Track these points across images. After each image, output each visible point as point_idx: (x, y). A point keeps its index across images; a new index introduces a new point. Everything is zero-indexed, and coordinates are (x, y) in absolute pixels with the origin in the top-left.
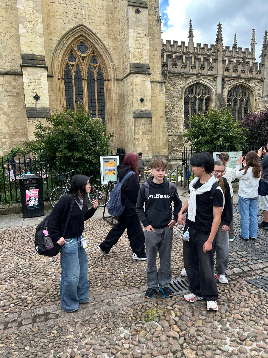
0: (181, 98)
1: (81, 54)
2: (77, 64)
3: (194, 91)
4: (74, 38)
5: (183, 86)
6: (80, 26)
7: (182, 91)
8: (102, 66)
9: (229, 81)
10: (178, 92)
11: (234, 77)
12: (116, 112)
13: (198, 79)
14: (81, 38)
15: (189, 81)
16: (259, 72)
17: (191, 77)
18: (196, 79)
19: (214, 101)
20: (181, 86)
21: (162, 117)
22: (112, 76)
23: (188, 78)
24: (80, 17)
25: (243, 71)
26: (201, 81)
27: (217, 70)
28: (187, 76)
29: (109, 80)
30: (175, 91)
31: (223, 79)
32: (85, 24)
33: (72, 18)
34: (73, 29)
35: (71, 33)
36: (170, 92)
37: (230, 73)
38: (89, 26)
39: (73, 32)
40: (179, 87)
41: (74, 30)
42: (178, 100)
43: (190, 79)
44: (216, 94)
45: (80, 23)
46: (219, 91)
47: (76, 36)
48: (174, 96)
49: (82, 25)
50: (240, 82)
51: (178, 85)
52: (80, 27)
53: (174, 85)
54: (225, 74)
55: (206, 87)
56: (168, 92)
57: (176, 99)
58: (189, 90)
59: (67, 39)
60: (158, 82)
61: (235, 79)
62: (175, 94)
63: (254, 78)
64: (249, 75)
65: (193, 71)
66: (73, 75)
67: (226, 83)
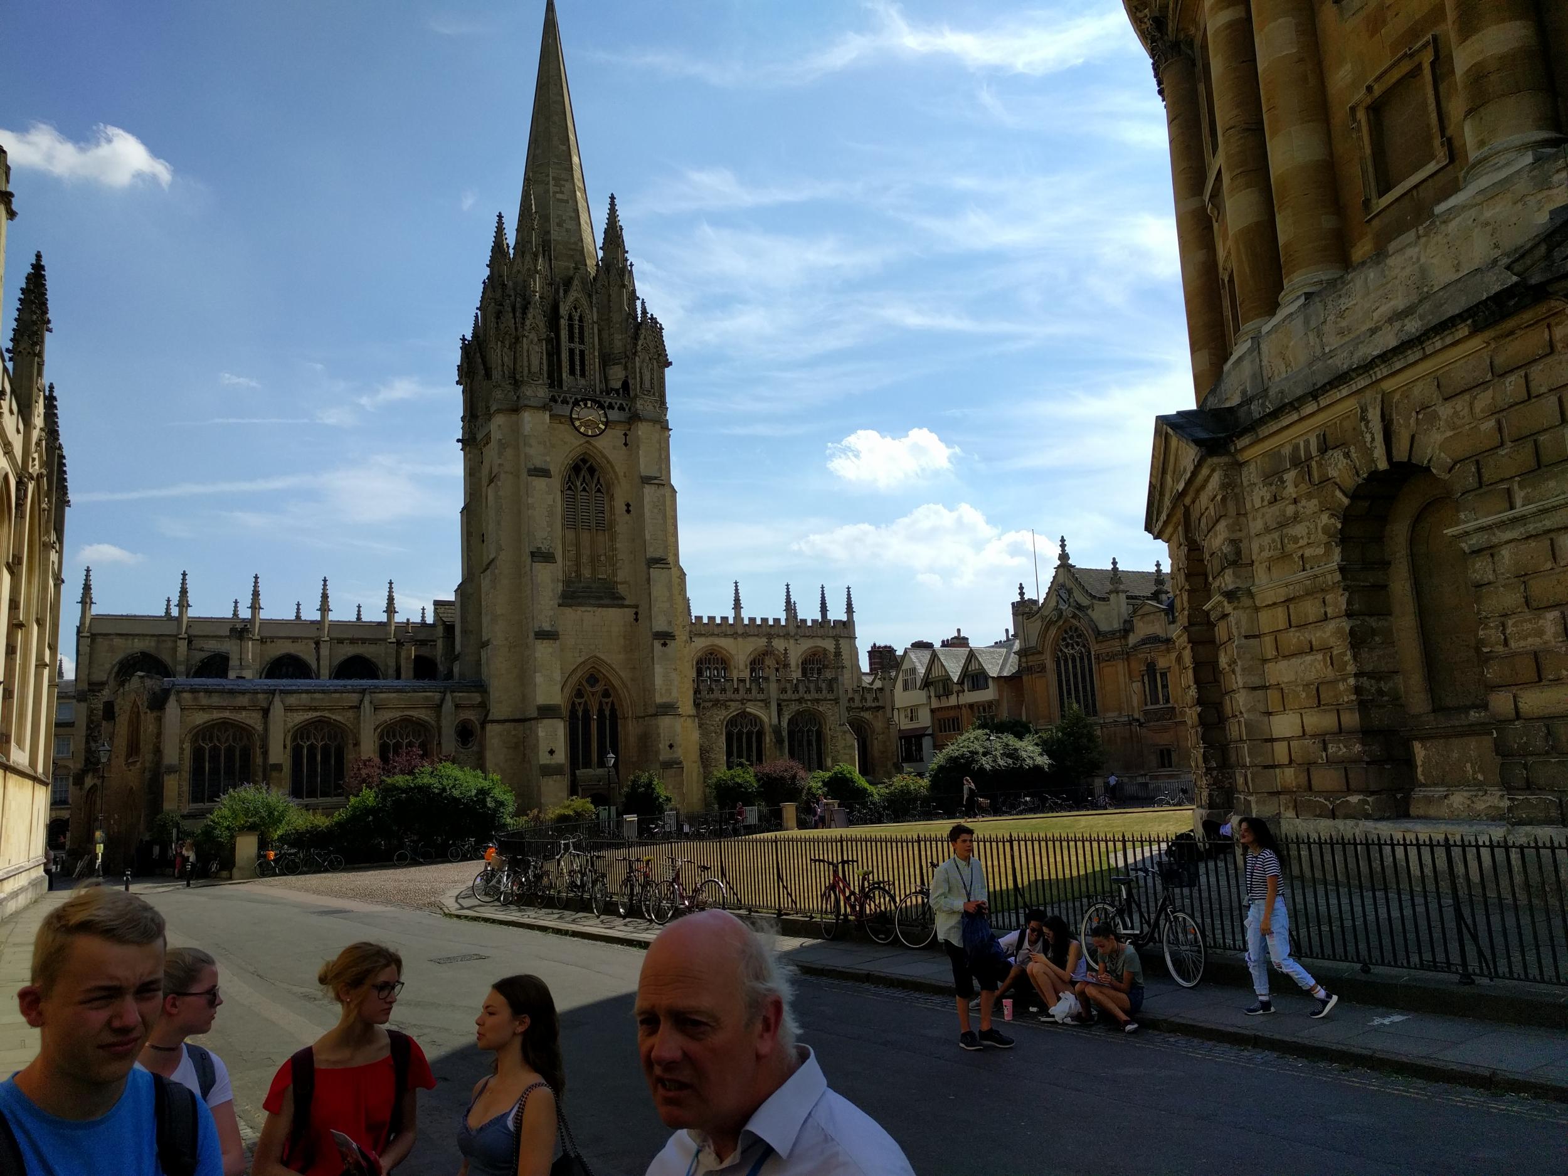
0: (722, 734)
1: (590, 689)
2: (586, 702)
3: (738, 723)
4: (584, 671)
5: (723, 717)
6: (592, 657)
7: (722, 723)
8: (615, 701)
9: (788, 706)
10: (716, 726)
11: (795, 700)
12: (635, 759)
13: (743, 707)
14: (592, 671)
15: (731, 710)
16: (831, 690)
17: (733, 704)
18: (740, 706)
19: (767, 734)
20: (719, 717)
21: (695, 762)
22: (630, 713)
23: (729, 706)
24: (592, 647)
25: (808, 691)
26: (748, 710)
27: (769, 693)
28: (728, 703)
29: (625, 718)
30: (713, 725)
31: (779, 705)
32: (598, 655)
33: (583, 650)
34: (583, 662)
35: (581, 666)
37: (789, 695)
38: (603, 657)
39: (584, 665)
40: (717, 719)
41: (585, 663)
42: (716, 737)
43: (732, 707)
44: (770, 725)
45: (592, 654)
46: (775, 721)
47: (586, 669)
48: (711, 732)
49: (595, 657)
50: (804, 706)
51: (715, 716)
52: (592, 659)
53: (711, 717)
54: (781, 697)
55: (756, 717)
56: (703, 727)
57: (714, 735)
58: (732, 722)
59: (576, 674)
60: (689, 716)
61: (797, 703)
62: (713, 728)
63: (825, 700)
64: (816, 696)
65: (736, 696)
66: (580, 714)
67: (784, 710)
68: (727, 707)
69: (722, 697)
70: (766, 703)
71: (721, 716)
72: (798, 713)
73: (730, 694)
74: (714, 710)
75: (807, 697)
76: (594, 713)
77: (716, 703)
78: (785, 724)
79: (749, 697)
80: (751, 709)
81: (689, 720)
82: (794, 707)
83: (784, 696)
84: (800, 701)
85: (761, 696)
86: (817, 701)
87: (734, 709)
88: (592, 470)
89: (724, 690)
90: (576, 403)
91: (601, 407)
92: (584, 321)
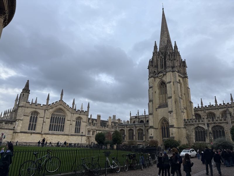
0: (193, 131)
2: (164, 125)
3: (198, 129)
4: (163, 120)
7: (193, 129)
11: (213, 123)
13: (198, 125)
16: (225, 120)
19: (205, 132)
27: (204, 122)
31: (208, 124)
33: (162, 116)
34: (162, 118)
36: (189, 130)
37: (211, 122)
46: (207, 128)
49: (164, 117)
55: (202, 127)
59: (161, 120)
63: (223, 123)
64: (220, 122)
65: (196, 123)
66: (163, 127)
67: (210, 125)
68: (194, 126)
69: (192, 123)
70: (204, 124)
71: (192, 127)
72: (214, 127)
73: (194, 123)
74: (191, 126)
75: (217, 122)
76: (166, 127)
77: (191, 125)
78: (210, 129)
79: (199, 123)
80: (200, 125)
81: (183, 129)
82: (213, 125)
83: (209, 122)
84: (215, 123)
85: (202, 123)
86: (221, 123)
87: (196, 126)
88: (164, 83)
89: (193, 122)
90: (158, 74)
91: (162, 72)
92: (162, 59)
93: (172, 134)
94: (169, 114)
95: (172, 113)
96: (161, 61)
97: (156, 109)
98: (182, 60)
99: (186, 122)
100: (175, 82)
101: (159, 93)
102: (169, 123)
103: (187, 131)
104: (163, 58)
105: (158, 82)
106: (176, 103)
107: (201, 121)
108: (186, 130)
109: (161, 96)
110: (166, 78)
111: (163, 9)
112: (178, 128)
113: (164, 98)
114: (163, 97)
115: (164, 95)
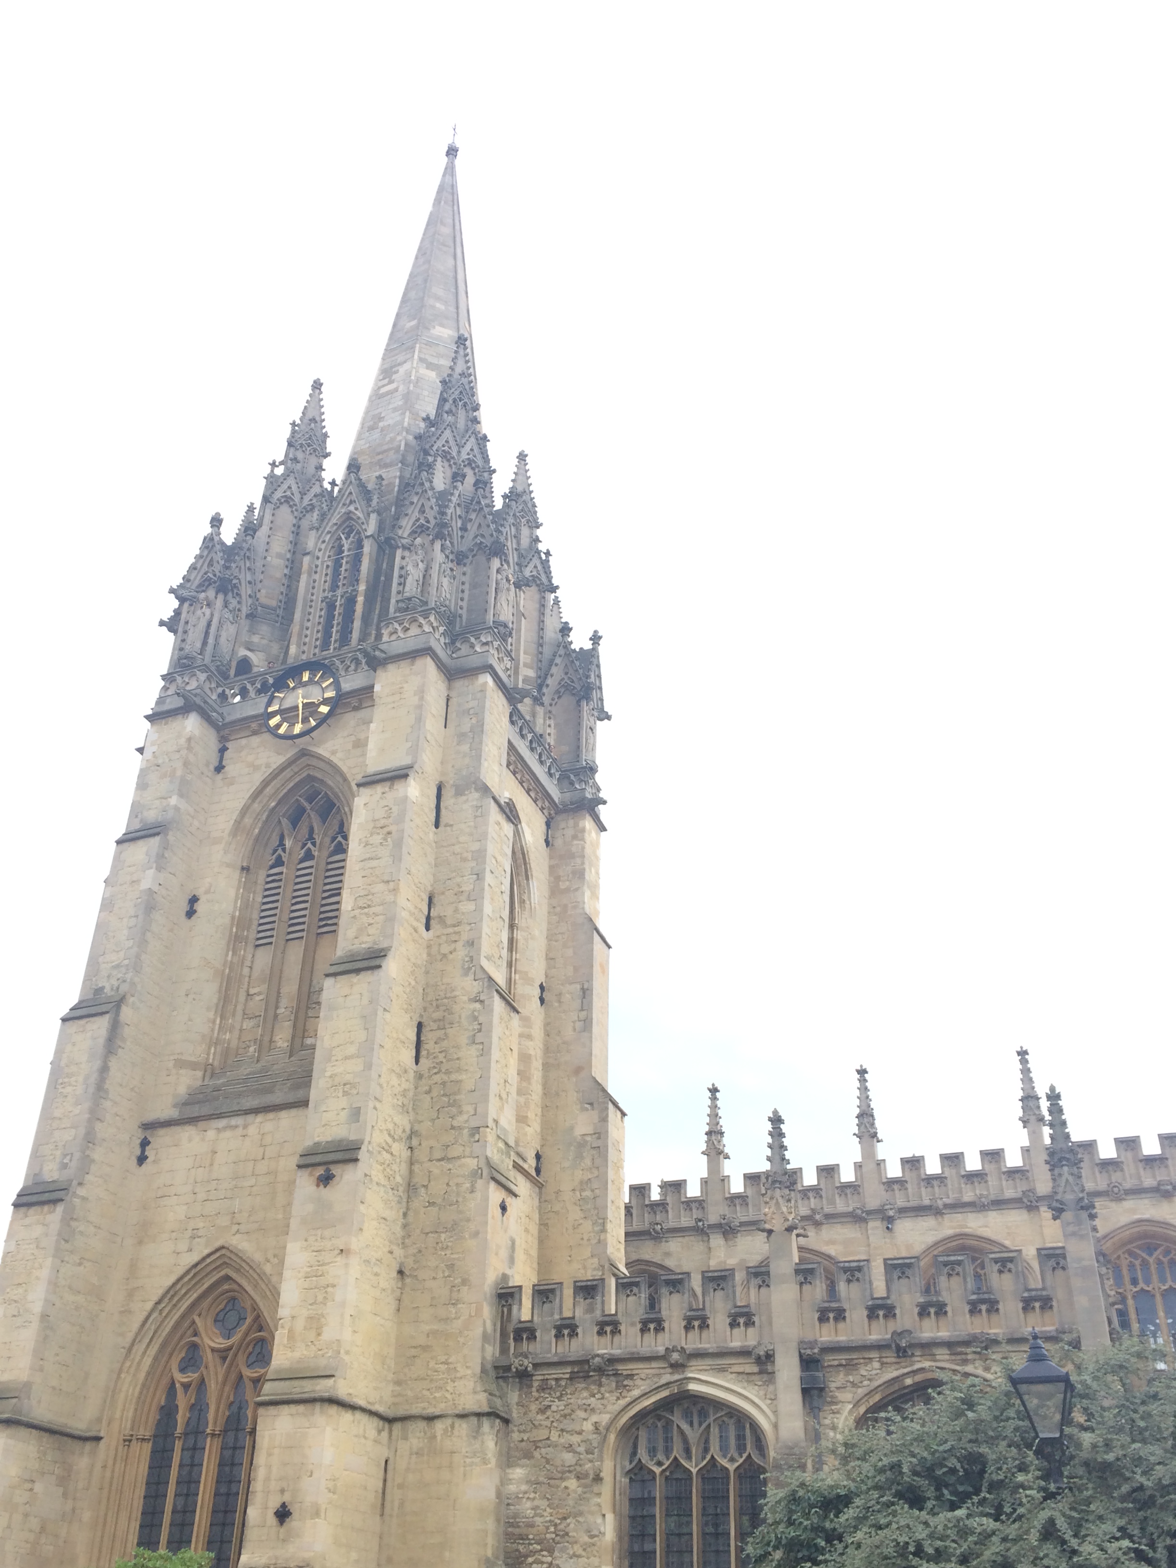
0: (598, 1479)
1: (218, 1342)
2: (202, 1379)
3: (667, 1435)
4: (200, 1291)
5: (605, 1419)
6: (217, 1250)
7: (606, 1439)
9: (850, 1366)
10: (581, 1449)
11: (879, 1347)
13: (677, 1377)
14: (226, 1287)
15: (636, 1393)
17: (643, 1370)
18: (667, 1378)
20: (595, 1418)
23: (631, 1377)
24: (224, 1221)
25: (933, 1308)
26: (692, 1387)
27: (768, 1324)
28: (626, 1368)
30: (570, 1448)
31: (809, 1363)
32: (230, 1242)
33: (200, 1233)
34: (196, 1265)
35: (186, 1279)
36: (543, 1451)
37: (853, 1328)
38: (240, 1248)
39: (195, 1275)
40: (588, 1426)
41: (199, 1267)
42: (580, 1490)
43: (639, 1382)
44: (777, 1442)
45: (217, 1244)
46: (790, 1427)
47: (206, 1286)
48: (565, 1472)
49: (223, 1247)
50: (918, 1366)
51: (581, 1414)
52: (218, 1254)
53: (565, 1416)
54: (820, 1334)
56: (537, 1454)
57: (572, 1483)
58: (645, 1434)
59: (176, 1299)
61: (890, 1356)
62: (569, 1458)
65: (649, 1343)
66: (181, 1417)
67: (835, 1381)
68: (622, 1381)
69: (603, 1348)
70: (763, 1363)
71: (599, 1411)
73: (628, 1339)
74: (581, 1395)
75: (929, 1330)
76: (214, 1419)
77: (584, 1370)
79: (693, 1342)
80: (706, 1383)
81: (463, 1428)
82: (880, 1373)
83: (827, 1335)
84: (901, 1348)
85: (738, 1339)
87: (647, 1387)
89: (608, 1326)
91: (329, 672)
92: (360, 545)
93: (283, 1514)
94: (306, 1183)
95: (347, 1176)
96: (338, 564)
97: (150, 1126)
98: (566, 629)
99: (526, 1332)
100: (459, 792)
101: (241, 922)
102: (280, 1337)
103: (518, 1473)
104: (371, 527)
105: (258, 778)
106: (429, 1045)
107: (719, 1320)
108: (507, 1460)
109: (263, 959)
110: (360, 744)
111: (452, 152)
112: (390, 1421)
113: (290, 988)
114: (275, 977)
115: (295, 952)
